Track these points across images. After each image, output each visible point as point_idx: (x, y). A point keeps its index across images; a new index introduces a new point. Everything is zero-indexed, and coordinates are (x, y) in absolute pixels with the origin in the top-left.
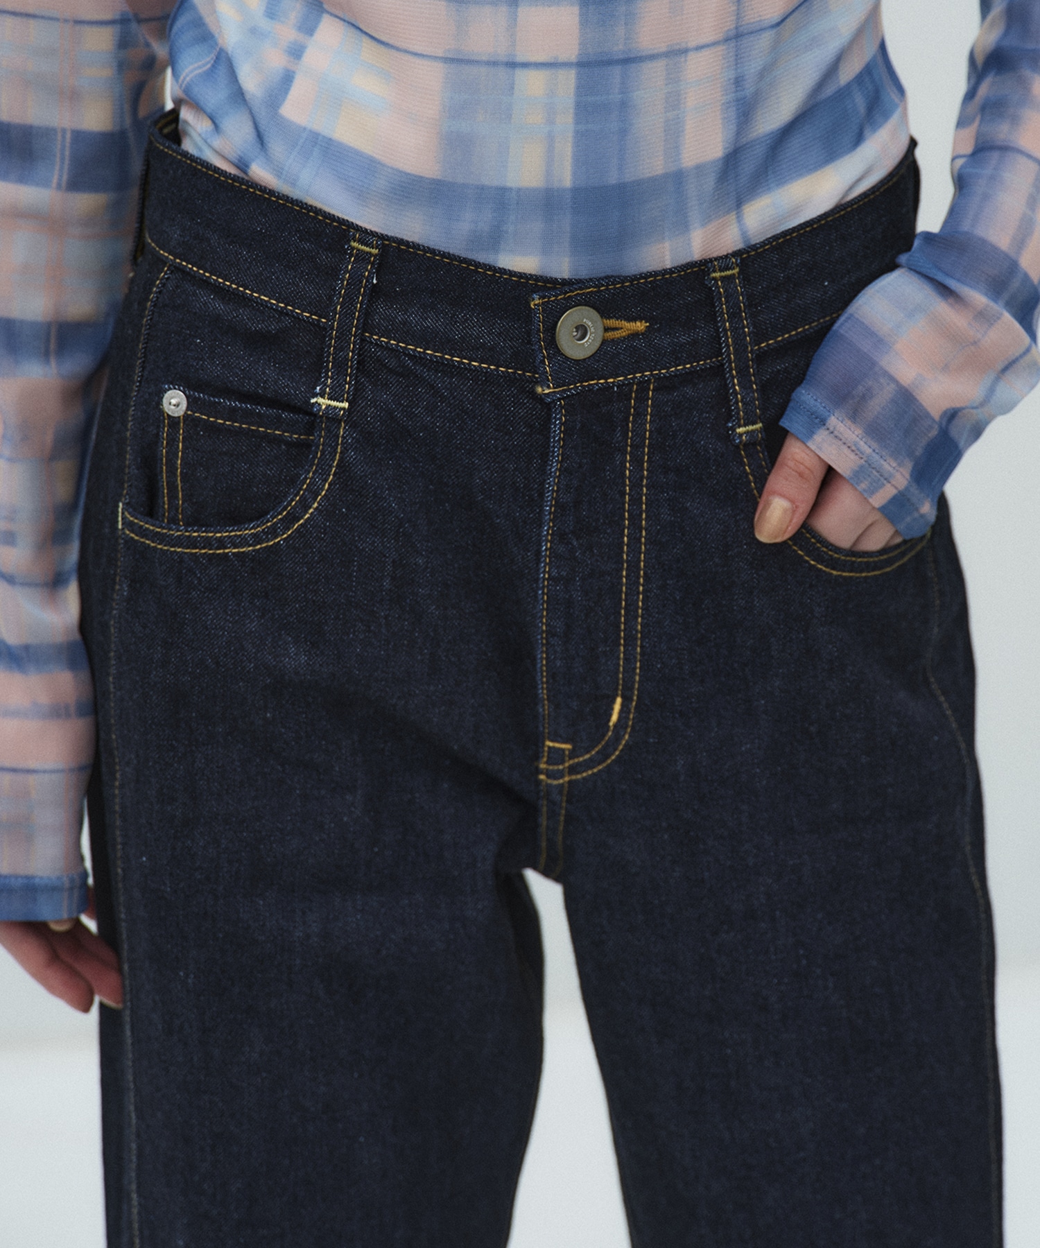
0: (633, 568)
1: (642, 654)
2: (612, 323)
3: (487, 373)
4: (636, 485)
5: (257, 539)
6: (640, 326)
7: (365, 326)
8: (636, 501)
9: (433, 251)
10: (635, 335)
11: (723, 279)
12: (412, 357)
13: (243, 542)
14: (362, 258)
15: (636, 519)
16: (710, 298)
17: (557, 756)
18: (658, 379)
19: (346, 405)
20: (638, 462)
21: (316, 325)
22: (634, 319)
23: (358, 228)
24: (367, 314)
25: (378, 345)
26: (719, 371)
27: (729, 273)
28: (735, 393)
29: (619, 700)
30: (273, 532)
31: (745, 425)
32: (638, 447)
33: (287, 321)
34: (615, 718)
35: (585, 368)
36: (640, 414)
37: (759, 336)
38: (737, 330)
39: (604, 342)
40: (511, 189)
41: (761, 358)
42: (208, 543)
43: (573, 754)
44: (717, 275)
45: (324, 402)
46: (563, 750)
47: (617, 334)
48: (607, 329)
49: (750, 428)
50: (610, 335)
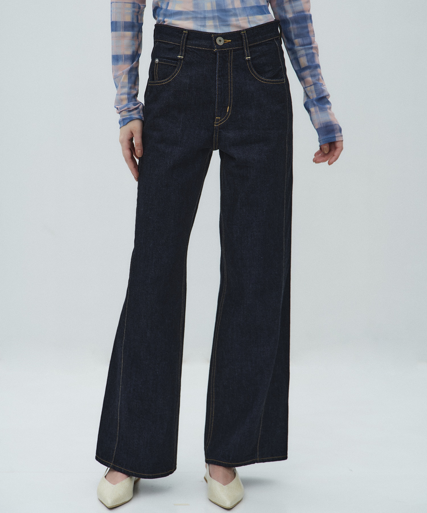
0: (230, 82)
1: (233, 97)
2: (225, 40)
3: (206, 50)
4: (230, 68)
5: (168, 80)
6: (230, 41)
7: (186, 44)
8: (230, 71)
9: (196, 31)
10: (229, 42)
11: (243, 33)
12: (194, 49)
13: (165, 81)
14: (185, 33)
15: (230, 74)
16: (241, 36)
17: (218, 120)
18: (233, 49)
19: (183, 57)
20: (230, 64)
21: (179, 45)
22: (229, 40)
23: (185, 29)
24: (186, 42)
25: (188, 47)
26: (243, 49)
27: (244, 32)
28: (246, 52)
29: (228, 107)
30: (170, 79)
31: (247, 57)
32: (230, 61)
33: (174, 46)
34: (228, 110)
35: (221, 47)
36: (231, 56)
37: (249, 43)
38: (246, 41)
39: (224, 43)
40: (206, 11)
41: (250, 47)
42: (160, 83)
43: (221, 119)
44: (242, 32)
45: (179, 57)
46: (219, 119)
47: (226, 42)
48: (224, 41)
49: (248, 58)
50: (225, 42)
